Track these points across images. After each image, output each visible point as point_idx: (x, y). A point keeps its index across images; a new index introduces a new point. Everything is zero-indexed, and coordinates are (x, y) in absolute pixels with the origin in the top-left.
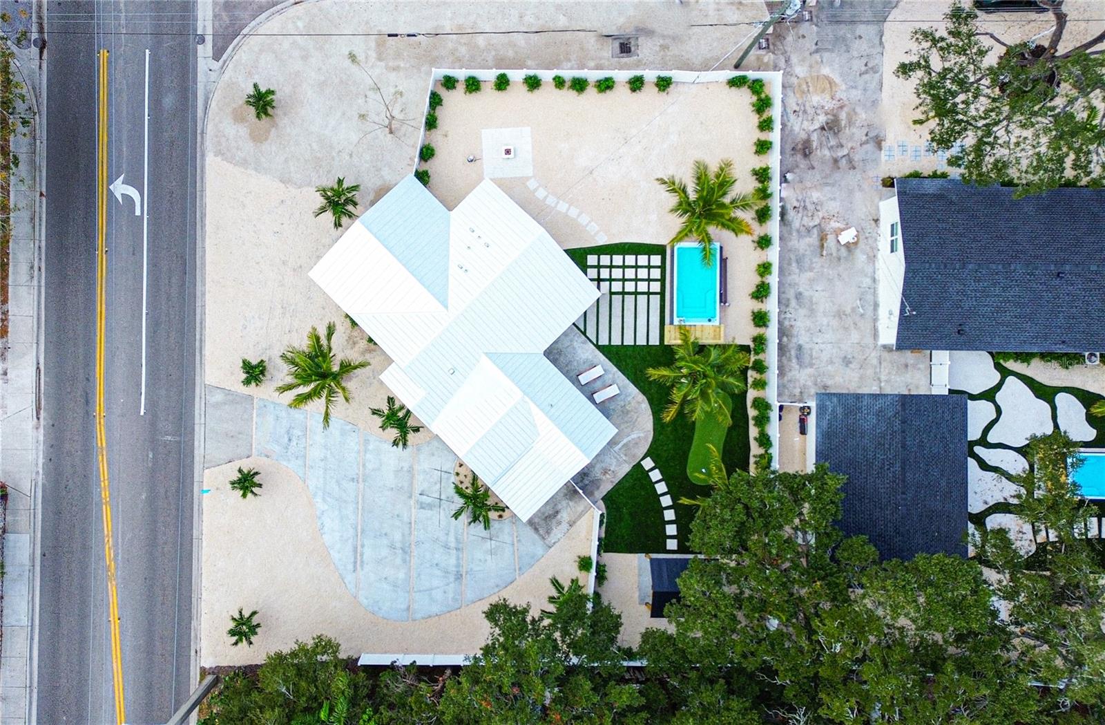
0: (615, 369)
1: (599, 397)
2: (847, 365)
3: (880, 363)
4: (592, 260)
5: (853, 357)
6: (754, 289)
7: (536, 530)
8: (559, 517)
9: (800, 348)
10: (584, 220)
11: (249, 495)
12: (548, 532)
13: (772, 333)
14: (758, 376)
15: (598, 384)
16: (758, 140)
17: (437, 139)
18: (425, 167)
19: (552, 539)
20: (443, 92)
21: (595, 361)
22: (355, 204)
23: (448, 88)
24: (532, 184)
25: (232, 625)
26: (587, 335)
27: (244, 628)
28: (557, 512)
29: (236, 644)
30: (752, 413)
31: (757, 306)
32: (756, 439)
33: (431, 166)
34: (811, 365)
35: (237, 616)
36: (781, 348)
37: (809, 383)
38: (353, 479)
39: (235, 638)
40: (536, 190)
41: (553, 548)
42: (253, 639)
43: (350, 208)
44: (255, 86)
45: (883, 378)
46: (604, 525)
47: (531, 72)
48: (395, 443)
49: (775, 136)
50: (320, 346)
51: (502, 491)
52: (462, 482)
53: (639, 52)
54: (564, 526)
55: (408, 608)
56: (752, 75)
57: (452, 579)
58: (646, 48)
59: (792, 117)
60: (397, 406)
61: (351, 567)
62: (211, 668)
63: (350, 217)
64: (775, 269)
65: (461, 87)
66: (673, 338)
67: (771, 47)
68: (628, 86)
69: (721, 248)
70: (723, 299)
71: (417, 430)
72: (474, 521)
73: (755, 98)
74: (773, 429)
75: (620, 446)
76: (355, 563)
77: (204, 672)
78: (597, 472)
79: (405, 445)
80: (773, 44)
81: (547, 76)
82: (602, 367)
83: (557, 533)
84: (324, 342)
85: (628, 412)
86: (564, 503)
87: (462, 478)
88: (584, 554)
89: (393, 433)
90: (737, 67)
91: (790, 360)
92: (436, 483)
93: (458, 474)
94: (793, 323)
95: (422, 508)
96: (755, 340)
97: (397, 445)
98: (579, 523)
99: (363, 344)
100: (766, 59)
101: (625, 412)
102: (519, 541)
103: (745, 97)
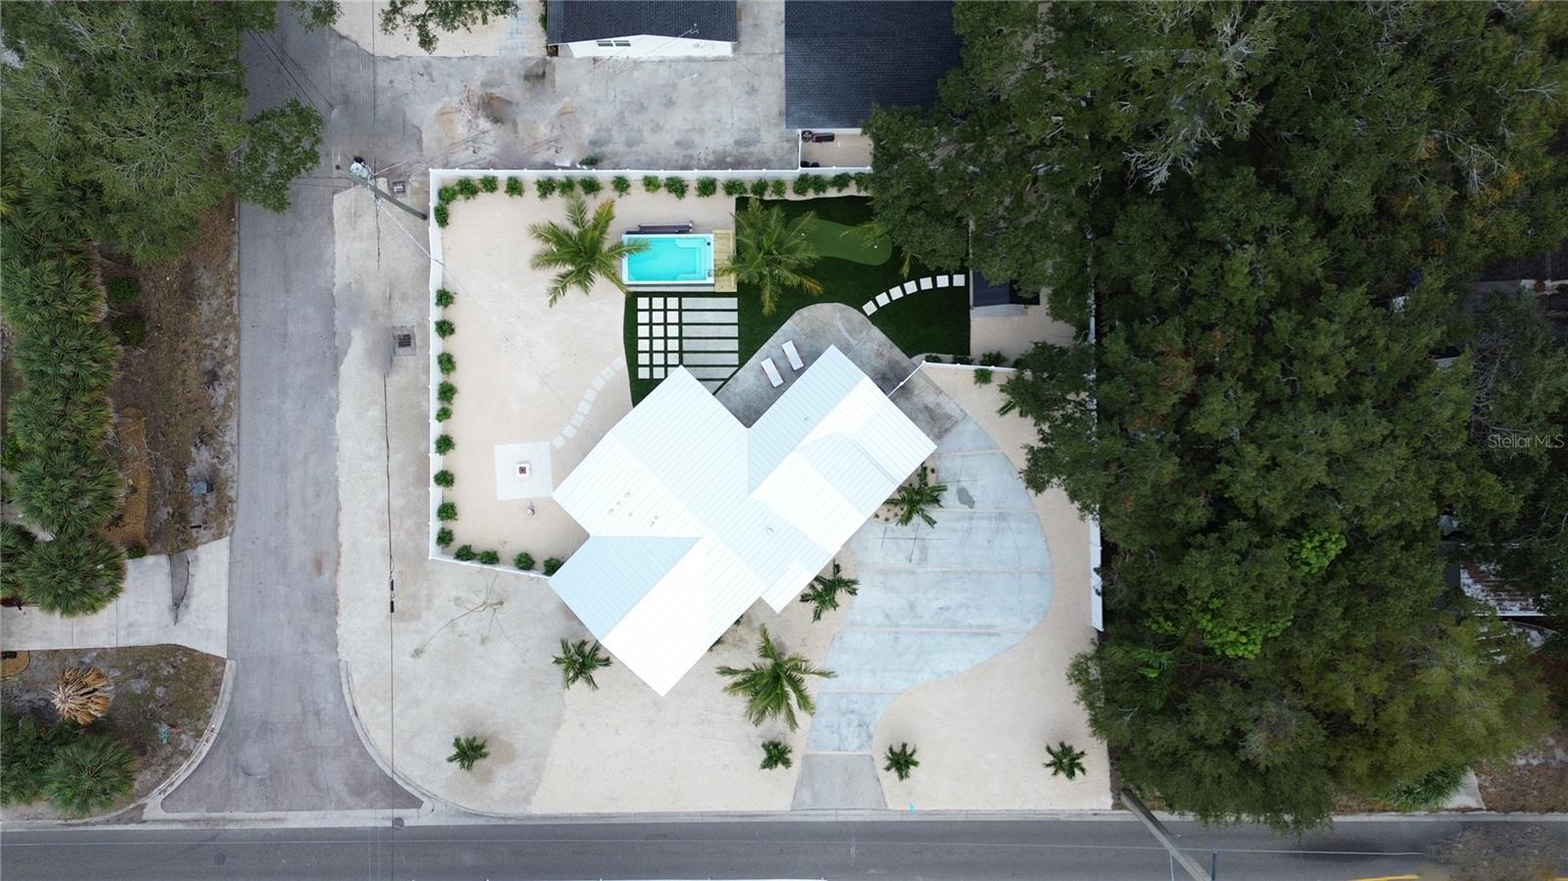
0: (765, 346)
1: (797, 364)
2: (757, 90)
3: (753, 54)
4: (643, 373)
5: (748, 83)
6: (673, 195)
7: (947, 431)
8: (931, 406)
9: (738, 143)
10: (598, 383)
11: (915, 758)
12: (949, 417)
13: (722, 175)
14: (770, 190)
15: (781, 364)
16: (507, 192)
17: (509, 550)
18: (540, 563)
19: (956, 413)
20: (457, 544)
21: (757, 368)
22: (583, 643)
23: (451, 540)
24: (559, 442)
25: (1062, 775)
26: (727, 377)
27: (1066, 761)
28: (927, 407)
29: (1083, 770)
30: (811, 195)
31: (691, 193)
32: (840, 191)
33: (540, 556)
34: (757, 130)
35: (1052, 770)
36: (737, 165)
37: (777, 132)
38: (896, 639)
39: (1077, 771)
40: (566, 438)
41: (968, 413)
42: (1077, 751)
43: (587, 649)
44: (450, 760)
45: (769, 51)
46: (939, 355)
47: (433, 447)
48: (853, 592)
49: (502, 175)
50: (745, 681)
51: (903, 471)
52: (896, 515)
53: (409, 326)
54: (942, 399)
55: (1039, 573)
56: (433, 202)
57: (1004, 525)
58: (405, 317)
59: (481, 154)
60: (810, 592)
61: (994, 639)
62: (1113, 798)
63: (597, 649)
64: (651, 173)
65: (450, 525)
66: (729, 284)
67: (402, 179)
68: (447, 338)
69: (628, 233)
70: (683, 230)
71: (837, 568)
72: (938, 501)
73: (460, 197)
74: (830, 172)
75: (851, 339)
76: (990, 635)
77: (1117, 806)
78: (880, 364)
79: (854, 582)
80: (400, 175)
81: (436, 429)
82: (764, 361)
83: (949, 407)
84: (739, 678)
85: (813, 331)
86: (916, 400)
87: (890, 515)
88: (971, 377)
89: (841, 595)
90: (425, 217)
91: (751, 154)
92: (898, 544)
93: (887, 520)
94: (710, 151)
95: (926, 560)
96: (729, 193)
97: (855, 590)
98: (938, 384)
99: (742, 630)
100: (416, 185)
101: (813, 334)
102: (960, 450)
103: (459, 208)
